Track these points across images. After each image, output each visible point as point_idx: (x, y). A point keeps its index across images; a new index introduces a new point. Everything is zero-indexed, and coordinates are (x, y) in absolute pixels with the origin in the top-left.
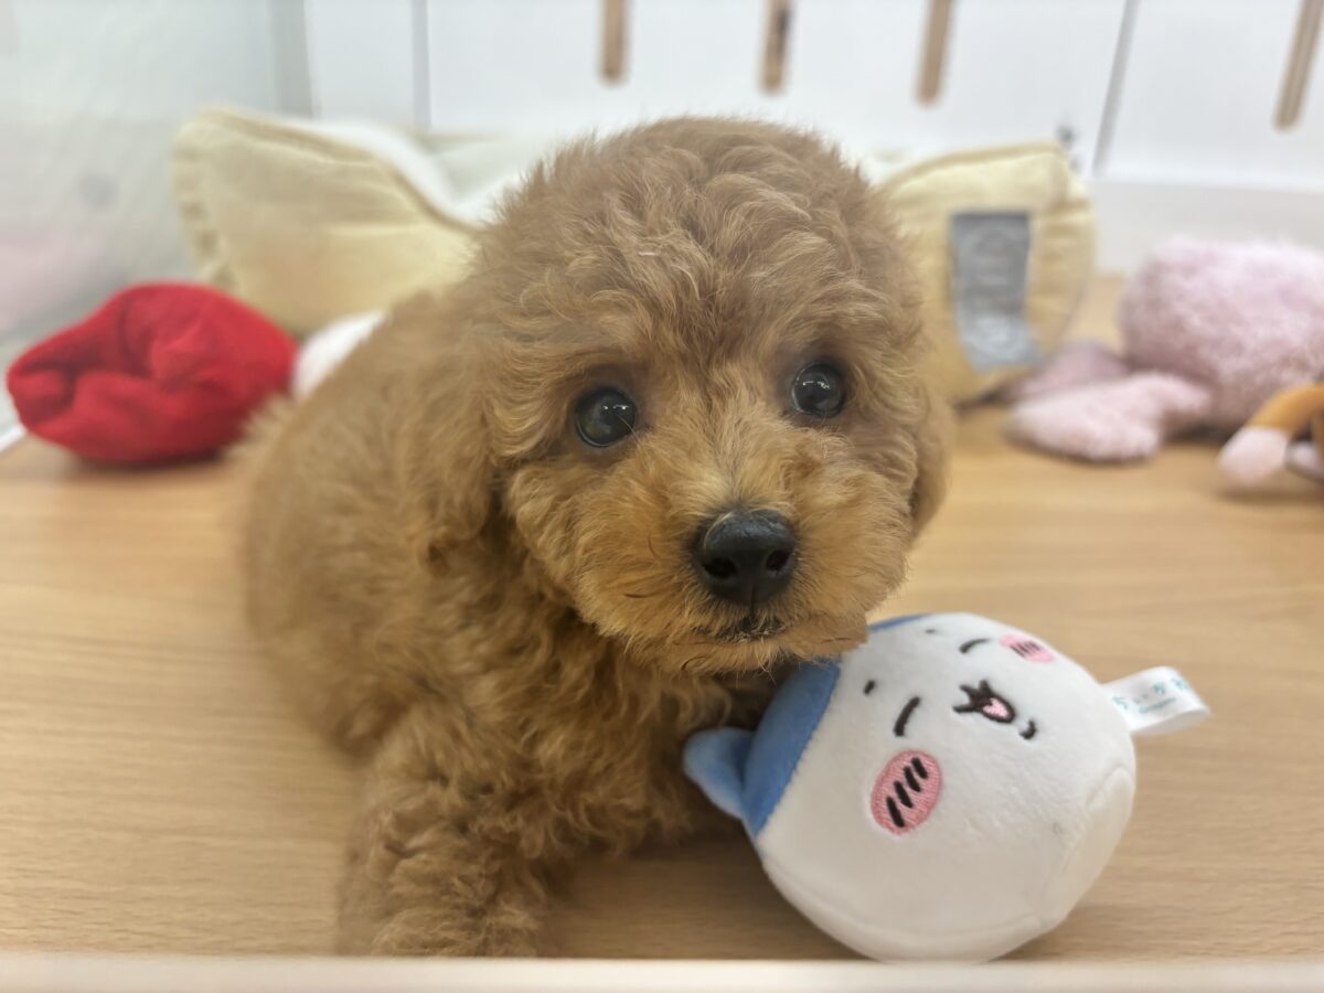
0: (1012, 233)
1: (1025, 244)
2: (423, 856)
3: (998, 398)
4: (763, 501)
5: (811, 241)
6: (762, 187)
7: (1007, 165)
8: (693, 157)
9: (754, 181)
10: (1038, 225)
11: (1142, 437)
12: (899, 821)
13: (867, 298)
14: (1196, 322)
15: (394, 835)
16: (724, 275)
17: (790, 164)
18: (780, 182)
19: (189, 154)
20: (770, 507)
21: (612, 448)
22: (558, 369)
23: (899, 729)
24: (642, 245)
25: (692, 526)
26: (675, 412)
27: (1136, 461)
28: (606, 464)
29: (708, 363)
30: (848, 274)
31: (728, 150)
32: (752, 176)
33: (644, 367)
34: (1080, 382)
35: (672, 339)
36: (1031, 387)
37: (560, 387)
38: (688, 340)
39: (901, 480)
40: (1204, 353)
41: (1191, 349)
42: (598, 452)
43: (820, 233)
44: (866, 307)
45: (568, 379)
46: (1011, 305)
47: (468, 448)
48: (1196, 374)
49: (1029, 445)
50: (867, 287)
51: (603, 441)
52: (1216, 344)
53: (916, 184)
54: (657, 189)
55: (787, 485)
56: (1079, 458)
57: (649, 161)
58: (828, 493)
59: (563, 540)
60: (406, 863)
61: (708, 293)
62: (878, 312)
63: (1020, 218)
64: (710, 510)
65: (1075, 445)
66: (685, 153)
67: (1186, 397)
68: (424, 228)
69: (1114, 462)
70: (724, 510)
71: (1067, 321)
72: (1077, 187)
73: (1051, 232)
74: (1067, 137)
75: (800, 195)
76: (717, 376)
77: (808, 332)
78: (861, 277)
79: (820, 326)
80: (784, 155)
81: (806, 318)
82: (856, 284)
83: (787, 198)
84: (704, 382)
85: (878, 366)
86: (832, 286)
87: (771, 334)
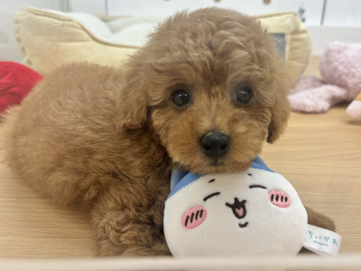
1: (284, 43)
4: (221, 130)
5: (244, 53)
6: (232, 35)
7: (277, 18)
8: (213, 24)
9: (229, 33)
10: (288, 37)
11: (324, 105)
13: (259, 70)
14: (341, 68)
15: (117, 227)
16: (217, 62)
17: (241, 28)
18: (237, 34)
20: (222, 132)
21: (182, 107)
22: (168, 84)
23: (205, 199)
24: (195, 51)
25: (201, 135)
26: (200, 100)
27: (323, 112)
28: (180, 111)
29: (211, 86)
30: (253, 64)
31: (224, 22)
32: (229, 32)
33: (193, 86)
34: (307, 88)
35: (201, 79)
37: (168, 89)
38: (205, 80)
39: (266, 123)
40: (344, 77)
41: (340, 76)
42: (178, 107)
43: (247, 51)
44: (258, 73)
45: (171, 87)
47: (141, 98)
48: (342, 85)
50: (260, 67)
51: (180, 105)
52: (347, 75)
54: (201, 34)
55: (229, 125)
57: (200, 24)
58: (241, 129)
59: (165, 134)
61: (212, 66)
62: (262, 75)
63: (282, 35)
64: (205, 131)
66: (210, 22)
67: (338, 92)
68: (91, 43)
70: (209, 131)
71: (304, 69)
72: (303, 26)
73: (293, 40)
74: (302, 11)
75: (242, 39)
76: (213, 90)
77: (240, 79)
78: (258, 64)
79: (244, 78)
80: (240, 25)
81: (240, 75)
82: (256, 67)
83: (238, 40)
84: (209, 91)
85: (261, 90)
86: (248, 67)
87: (229, 79)
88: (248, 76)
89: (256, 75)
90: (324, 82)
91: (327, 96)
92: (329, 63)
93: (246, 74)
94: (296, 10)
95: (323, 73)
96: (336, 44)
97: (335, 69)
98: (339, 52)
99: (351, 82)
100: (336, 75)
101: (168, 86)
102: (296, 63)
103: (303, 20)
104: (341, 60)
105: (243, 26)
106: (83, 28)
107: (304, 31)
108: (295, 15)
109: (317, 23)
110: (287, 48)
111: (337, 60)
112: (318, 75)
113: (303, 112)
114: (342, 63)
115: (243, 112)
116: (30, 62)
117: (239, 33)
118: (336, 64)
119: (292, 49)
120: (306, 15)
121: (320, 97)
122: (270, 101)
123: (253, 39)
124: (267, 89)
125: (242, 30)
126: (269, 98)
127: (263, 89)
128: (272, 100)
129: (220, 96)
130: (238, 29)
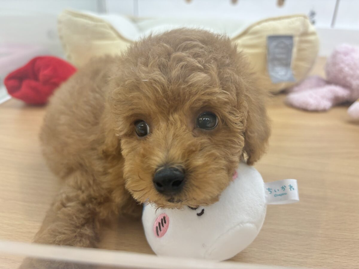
0: (287, 42)
1: (292, 45)
2: (69, 208)
3: (284, 92)
4: (173, 164)
6: (189, 57)
7: (286, 21)
8: (168, 46)
9: (186, 55)
10: (296, 39)
11: (326, 104)
13: (221, 93)
14: (346, 69)
15: (64, 201)
16: (171, 87)
17: (202, 48)
18: (196, 56)
19: (60, 22)
20: (175, 166)
24: (144, 77)
26: (158, 129)
27: (324, 111)
30: (213, 87)
31: (183, 42)
32: (187, 53)
34: (311, 88)
36: (296, 89)
39: (237, 148)
40: (348, 79)
41: (345, 78)
42: (139, 138)
43: (205, 73)
44: (221, 97)
46: (286, 64)
48: (345, 85)
49: (291, 106)
50: (223, 90)
52: (352, 76)
53: (257, 27)
56: (305, 110)
58: (198, 161)
60: (64, 209)
61: (165, 92)
62: (226, 98)
63: (290, 37)
64: (157, 166)
65: (304, 106)
66: (165, 45)
67: (341, 92)
68: (119, 42)
69: (316, 111)
70: (162, 166)
71: (309, 69)
72: (312, 28)
73: (301, 42)
74: (313, 14)
75: (201, 59)
78: (220, 87)
79: (205, 102)
80: (200, 44)
81: (199, 100)
82: (217, 90)
83: (196, 61)
84: (168, 120)
85: (227, 114)
86: (208, 90)
87: (187, 105)
88: (209, 100)
90: (329, 82)
92: (335, 64)
93: (206, 98)
94: (307, 13)
95: (328, 73)
96: (343, 46)
99: (355, 83)
100: (341, 76)
102: (302, 64)
103: (313, 23)
104: (347, 62)
105: (204, 46)
106: (112, 28)
107: (313, 34)
108: (305, 17)
109: (328, 25)
110: (295, 50)
111: (343, 62)
112: (323, 75)
114: (348, 65)
115: (203, 140)
116: (69, 57)
117: (198, 53)
118: (342, 65)
119: (300, 50)
120: (316, 18)
122: (240, 126)
123: (215, 59)
124: (235, 113)
125: (201, 50)
126: (238, 122)
127: (230, 113)
128: (242, 125)
129: (179, 124)
130: (197, 50)
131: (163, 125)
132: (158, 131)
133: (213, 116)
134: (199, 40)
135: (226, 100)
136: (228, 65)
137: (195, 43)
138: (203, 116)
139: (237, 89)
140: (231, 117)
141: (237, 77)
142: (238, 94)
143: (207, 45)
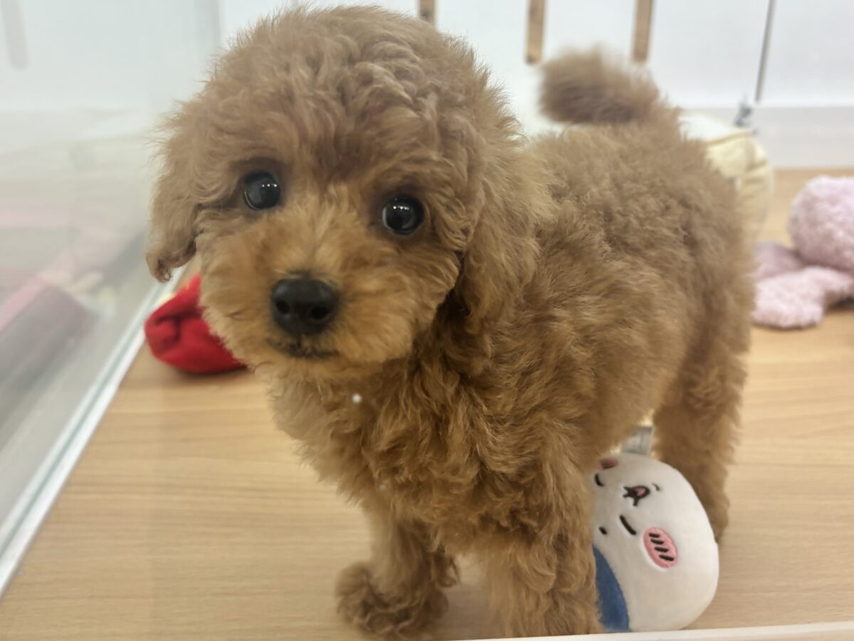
4: (323, 275)
6: (388, 75)
11: (813, 311)
12: (670, 559)
13: (441, 163)
14: (840, 234)
18: (400, 74)
21: (260, 212)
22: (236, 154)
23: (633, 532)
24: (308, 94)
26: (300, 203)
27: (812, 326)
29: (330, 178)
30: (428, 147)
31: (377, 43)
32: (386, 66)
38: (320, 161)
44: (438, 170)
45: (241, 163)
50: (444, 157)
51: (258, 207)
57: (326, 39)
58: (369, 283)
66: (348, 40)
75: (410, 84)
76: (332, 190)
77: (395, 180)
78: (439, 150)
79: (406, 177)
81: (395, 169)
82: (434, 155)
83: (400, 85)
84: (323, 190)
85: (442, 210)
86: (416, 153)
87: (371, 175)
88: (415, 173)
89: (433, 173)
91: (817, 292)
92: (814, 223)
93: (409, 169)
97: (828, 237)
98: (833, 201)
100: (830, 248)
101: (237, 158)
104: (840, 219)
105: (418, 58)
111: (830, 219)
113: (775, 328)
114: (842, 225)
115: (388, 249)
117: (406, 71)
118: (829, 226)
121: (804, 297)
122: (459, 239)
123: (437, 90)
124: (456, 209)
125: (412, 66)
126: (457, 229)
127: (449, 209)
128: (464, 237)
129: (345, 205)
130: (404, 63)
131: (312, 198)
132: (299, 207)
133: (418, 207)
134: (410, 43)
135: (447, 178)
136: (460, 106)
137: (402, 48)
138: (399, 202)
139: (470, 158)
140: (448, 217)
141: (473, 130)
142: (471, 169)
143: (423, 55)
